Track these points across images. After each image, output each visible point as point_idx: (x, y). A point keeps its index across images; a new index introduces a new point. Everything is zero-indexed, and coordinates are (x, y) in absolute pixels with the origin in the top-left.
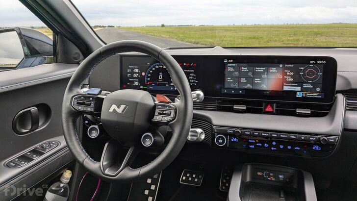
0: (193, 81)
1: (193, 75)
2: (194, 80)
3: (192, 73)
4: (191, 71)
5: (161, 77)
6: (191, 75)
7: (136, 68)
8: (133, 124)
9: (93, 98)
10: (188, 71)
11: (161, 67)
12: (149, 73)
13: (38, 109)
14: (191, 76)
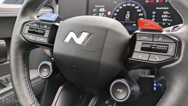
0: (166, 20)
1: (167, 13)
2: (168, 18)
3: (166, 10)
4: (165, 8)
5: (128, 16)
6: (164, 13)
7: (102, 8)
8: (99, 63)
9: (48, 25)
10: (161, 8)
11: (129, 5)
12: (115, 12)
13: (6, 43)
14: (164, 15)
